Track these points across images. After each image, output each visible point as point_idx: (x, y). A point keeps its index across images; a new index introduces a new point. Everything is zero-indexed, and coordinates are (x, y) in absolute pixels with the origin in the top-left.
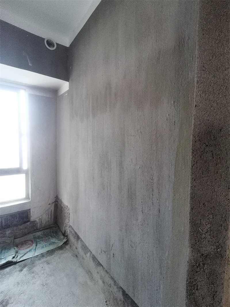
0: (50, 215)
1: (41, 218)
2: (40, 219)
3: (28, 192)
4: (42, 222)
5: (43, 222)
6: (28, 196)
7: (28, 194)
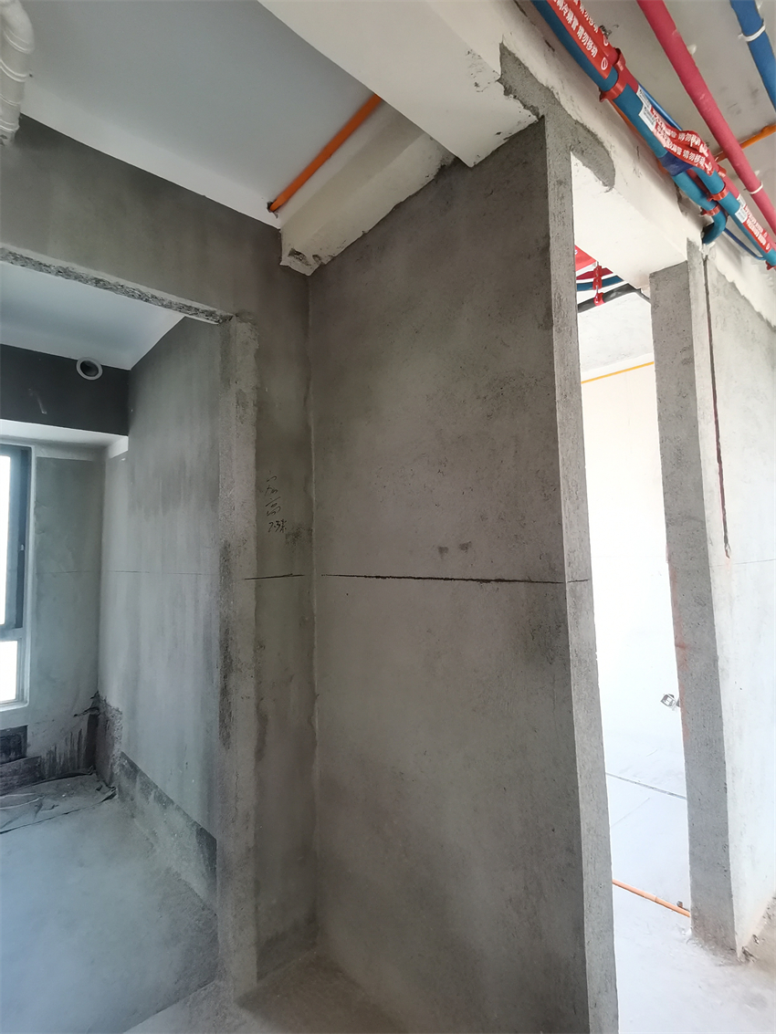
0: (76, 741)
1: (53, 748)
2: (50, 752)
3: (23, 686)
4: (54, 759)
5: (58, 761)
6: (23, 696)
7: (23, 690)
